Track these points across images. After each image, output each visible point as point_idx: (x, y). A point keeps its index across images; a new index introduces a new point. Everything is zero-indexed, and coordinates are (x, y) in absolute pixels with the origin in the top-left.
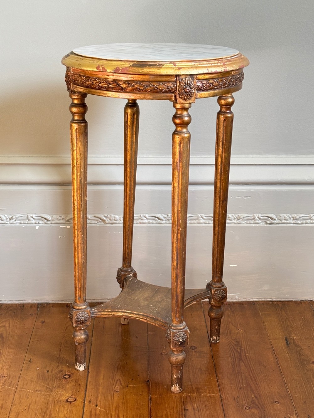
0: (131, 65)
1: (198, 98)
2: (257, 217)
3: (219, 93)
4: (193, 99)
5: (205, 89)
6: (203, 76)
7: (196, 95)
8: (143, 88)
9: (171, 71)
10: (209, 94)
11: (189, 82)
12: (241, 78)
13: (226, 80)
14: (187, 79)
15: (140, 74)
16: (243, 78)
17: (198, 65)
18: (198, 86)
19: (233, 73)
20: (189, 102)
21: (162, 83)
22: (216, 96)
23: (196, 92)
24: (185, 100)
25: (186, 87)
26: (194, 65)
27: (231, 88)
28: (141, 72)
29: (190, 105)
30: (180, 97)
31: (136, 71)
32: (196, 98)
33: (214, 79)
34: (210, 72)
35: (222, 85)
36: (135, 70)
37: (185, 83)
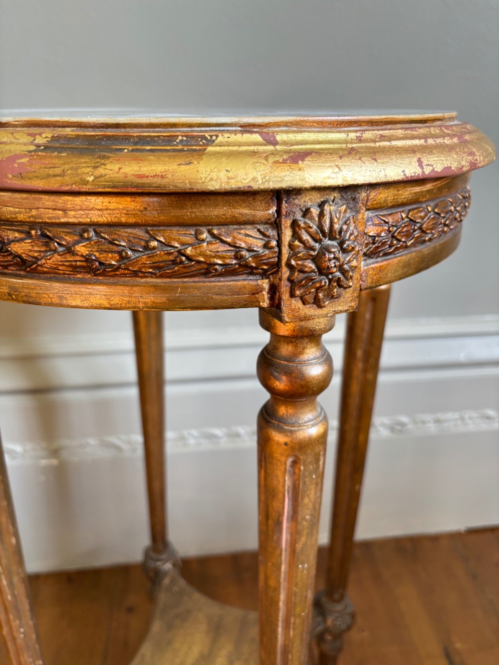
0: (38, 146)
4: (348, 294)
5: (396, 249)
7: (360, 276)
8: (117, 256)
11: (337, 227)
14: (326, 209)
15: (84, 188)
18: (373, 237)
20: (327, 309)
21: (210, 232)
23: (362, 262)
24: (318, 303)
25: (326, 249)
26: (360, 140)
28: (91, 179)
30: (298, 293)
31: (62, 175)
32: (360, 289)
33: (426, 201)
36: (58, 171)
37: (320, 227)
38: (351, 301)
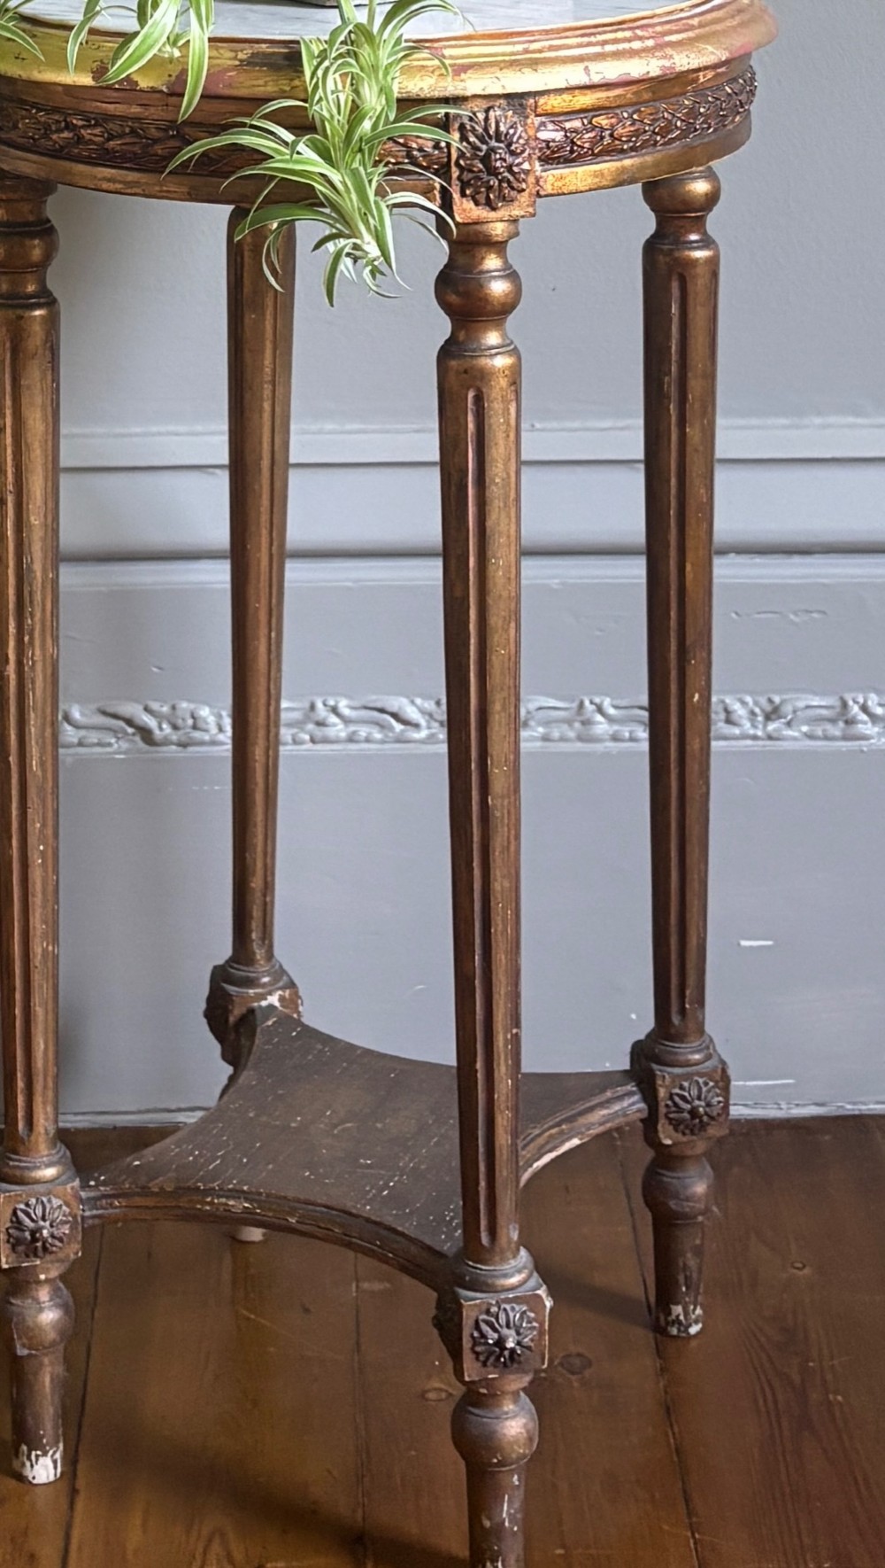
0: (242, 61)
1: (546, 196)
2: (856, 709)
3: (642, 167)
4: (524, 198)
5: (580, 156)
6: (566, 97)
7: (537, 181)
9: (421, 84)
10: (595, 174)
11: (503, 128)
12: (743, 97)
13: (673, 111)
14: (492, 113)
16: (752, 93)
17: (540, 51)
18: (547, 142)
19: (702, 80)
20: (503, 213)
22: (632, 181)
23: (537, 166)
24: (489, 204)
25: (493, 150)
26: (526, 51)
27: (695, 144)
28: (288, 89)
29: (512, 227)
30: (468, 192)
31: (265, 85)
32: (538, 195)
33: (618, 107)
34: (596, 79)
35: (657, 134)
36: (261, 82)
37: (486, 129)
38: (528, 206)
